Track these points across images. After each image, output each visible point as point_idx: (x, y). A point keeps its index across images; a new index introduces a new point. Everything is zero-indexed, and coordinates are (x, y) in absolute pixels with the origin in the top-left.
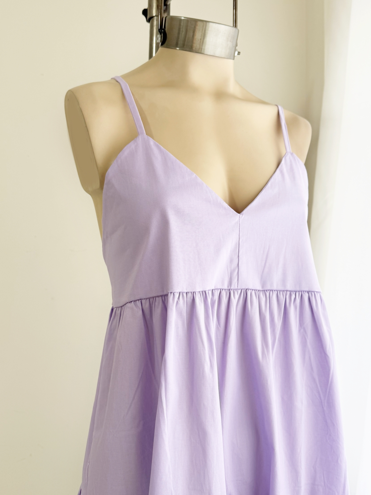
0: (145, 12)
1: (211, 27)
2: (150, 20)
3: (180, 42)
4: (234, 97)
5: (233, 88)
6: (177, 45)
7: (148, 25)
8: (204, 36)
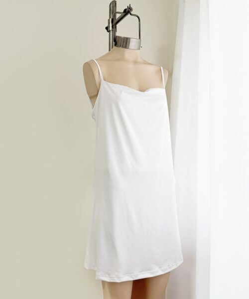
0: (107, 28)
2: (109, 31)
4: (140, 63)
6: (120, 46)
7: (108, 33)
8: (129, 42)
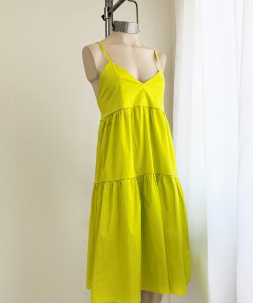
1: (130, 24)
2: (105, 20)
3: (120, 29)
4: (138, 47)
5: (138, 43)
6: (118, 31)
8: (127, 27)
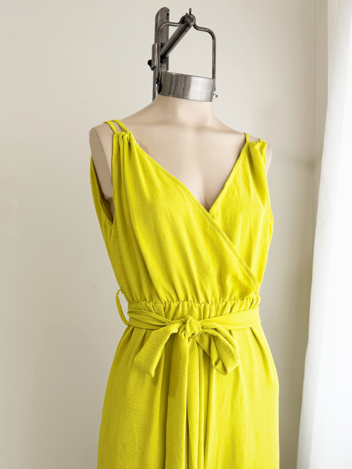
0: (150, 63)
2: (153, 69)
3: (172, 91)
6: (169, 94)
